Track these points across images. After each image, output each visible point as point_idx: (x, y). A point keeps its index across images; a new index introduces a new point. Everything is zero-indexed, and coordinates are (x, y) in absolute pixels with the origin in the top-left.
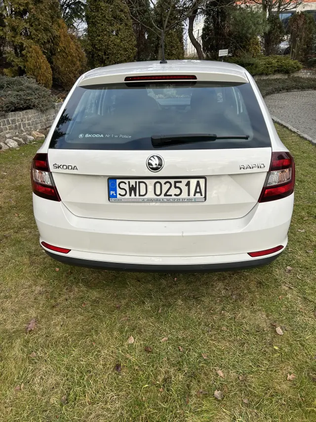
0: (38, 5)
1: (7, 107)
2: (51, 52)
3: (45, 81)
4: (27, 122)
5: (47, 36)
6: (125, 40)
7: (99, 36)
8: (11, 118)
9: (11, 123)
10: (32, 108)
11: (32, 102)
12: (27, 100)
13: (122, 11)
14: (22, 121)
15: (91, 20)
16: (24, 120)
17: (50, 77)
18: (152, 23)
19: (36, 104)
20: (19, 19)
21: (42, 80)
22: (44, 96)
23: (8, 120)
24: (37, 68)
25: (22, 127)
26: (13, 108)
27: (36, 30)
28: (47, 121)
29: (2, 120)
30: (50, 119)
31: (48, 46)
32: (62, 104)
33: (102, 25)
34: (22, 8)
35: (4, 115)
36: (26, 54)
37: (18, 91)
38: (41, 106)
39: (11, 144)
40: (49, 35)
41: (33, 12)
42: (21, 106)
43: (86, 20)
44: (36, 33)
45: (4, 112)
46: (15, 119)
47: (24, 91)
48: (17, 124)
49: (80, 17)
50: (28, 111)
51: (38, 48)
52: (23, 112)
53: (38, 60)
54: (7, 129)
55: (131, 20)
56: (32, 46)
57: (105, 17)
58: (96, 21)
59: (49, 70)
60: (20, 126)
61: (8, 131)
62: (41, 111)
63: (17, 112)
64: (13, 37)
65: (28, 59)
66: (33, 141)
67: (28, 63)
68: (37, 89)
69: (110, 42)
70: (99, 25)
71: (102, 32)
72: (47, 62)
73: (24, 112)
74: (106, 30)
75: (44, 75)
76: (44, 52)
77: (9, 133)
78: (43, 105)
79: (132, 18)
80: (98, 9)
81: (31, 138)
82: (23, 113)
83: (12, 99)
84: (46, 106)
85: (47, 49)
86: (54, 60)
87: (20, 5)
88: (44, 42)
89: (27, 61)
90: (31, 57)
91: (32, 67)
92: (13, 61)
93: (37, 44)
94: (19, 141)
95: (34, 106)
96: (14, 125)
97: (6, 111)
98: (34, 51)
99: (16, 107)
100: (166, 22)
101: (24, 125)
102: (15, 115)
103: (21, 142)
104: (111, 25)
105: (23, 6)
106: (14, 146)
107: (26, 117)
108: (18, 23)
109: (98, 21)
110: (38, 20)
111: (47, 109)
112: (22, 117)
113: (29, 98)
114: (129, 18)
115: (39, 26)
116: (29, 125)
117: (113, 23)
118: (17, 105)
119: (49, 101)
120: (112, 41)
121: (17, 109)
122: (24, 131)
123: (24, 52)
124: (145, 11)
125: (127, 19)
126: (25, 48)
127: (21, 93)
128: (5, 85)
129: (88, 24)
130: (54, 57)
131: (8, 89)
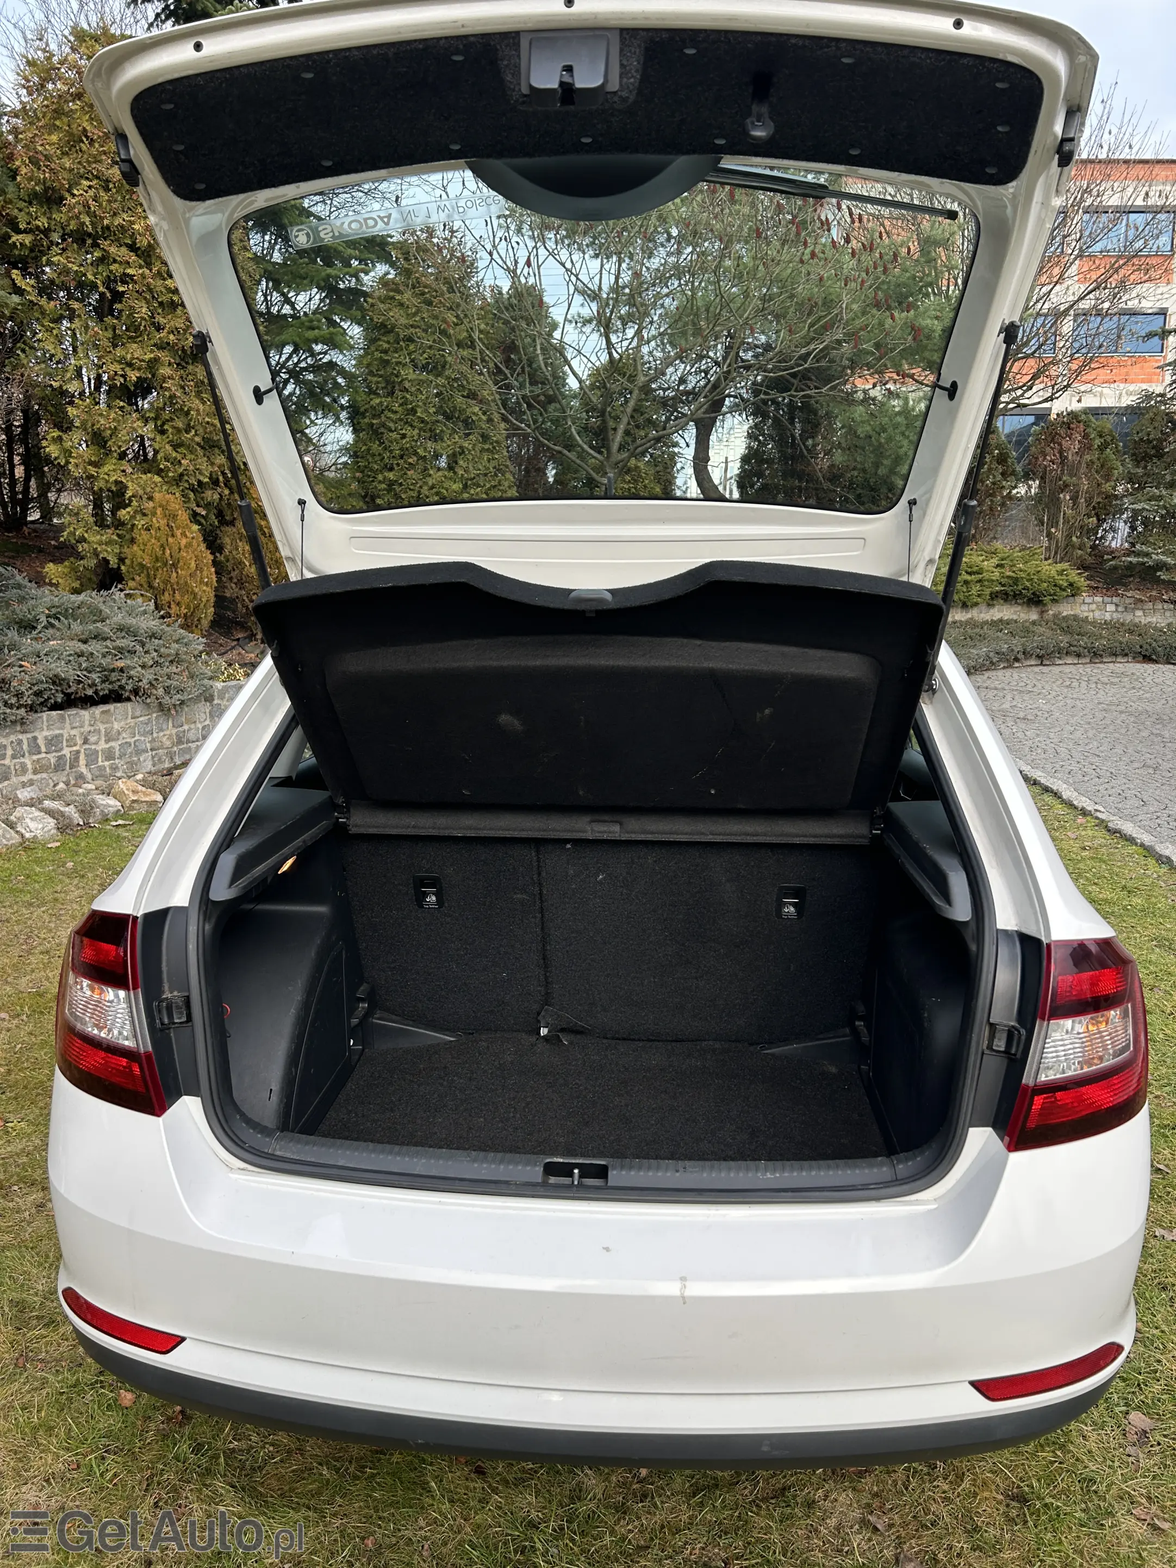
0: (190, 367)
1: (38, 694)
2: (220, 515)
3: (188, 607)
4: (103, 745)
5: (212, 464)
6: (479, 486)
7: (391, 469)
8: (46, 733)
9: (43, 749)
10: (128, 699)
11: (130, 678)
12: (113, 670)
13: (472, 395)
14: (86, 741)
15: (366, 420)
16: (93, 739)
17: (206, 594)
18: (571, 436)
19: (144, 684)
20: (121, 408)
21: (178, 604)
22: (176, 660)
23: (35, 738)
24: (165, 564)
25: (82, 761)
26: (60, 698)
27: (176, 447)
28: (180, 742)
29: (13, 738)
30: (191, 735)
31: (211, 495)
32: (240, 688)
33: (404, 436)
34: (133, 376)
35: (22, 722)
36: (133, 517)
37: (85, 642)
38: (161, 692)
39: (33, 825)
40: (218, 461)
41: (169, 389)
42: (90, 692)
43: (351, 418)
44: (174, 454)
45: (22, 711)
46: (62, 735)
47: (105, 639)
48: (66, 751)
49: (327, 410)
50: (111, 707)
51: (174, 501)
52: (93, 709)
53: (170, 540)
54: (24, 770)
55: (503, 425)
56: (157, 496)
57: (413, 411)
58: (384, 425)
59: (205, 573)
60: (77, 759)
61: (29, 776)
62: (161, 707)
63: (73, 711)
64: (91, 463)
65: (135, 534)
66: (117, 814)
67: (135, 548)
68: (153, 636)
69: (426, 488)
70: (394, 435)
71: (402, 457)
72: (203, 547)
73: (98, 710)
74: (416, 453)
75: (186, 588)
76: (195, 517)
77: (31, 783)
78: (167, 690)
79: (505, 419)
80: (392, 386)
81: (112, 803)
82: (93, 716)
83: (59, 668)
84: (180, 691)
85: (208, 506)
86: (227, 540)
87: (130, 365)
88: (200, 482)
89: (133, 541)
90: (148, 529)
91: (147, 561)
92: (82, 540)
93: (174, 489)
94: (62, 814)
95: (136, 692)
96: (52, 758)
97: (32, 709)
98: (159, 511)
99: (68, 695)
100: (620, 432)
101: (92, 757)
102: (62, 718)
103: (70, 818)
104: (435, 437)
105: (139, 369)
106: (39, 833)
107: (102, 727)
108: (114, 419)
109: (391, 425)
110: (187, 413)
111: (182, 702)
112: (87, 728)
113: (120, 664)
114: (496, 417)
115: (187, 432)
116: (109, 755)
117: (442, 431)
118: (73, 689)
119: (192, 676)
120: (432, 488)
121: (71, 701)
122: (89, 776)
123: (123, 514)
124: (551, 399)
125: (490, 420)
126: (131, 501)
127: (94, 647)
128: (43, 618)
129: (355, 431)
130: (229, 529)
131: (51, 631)
